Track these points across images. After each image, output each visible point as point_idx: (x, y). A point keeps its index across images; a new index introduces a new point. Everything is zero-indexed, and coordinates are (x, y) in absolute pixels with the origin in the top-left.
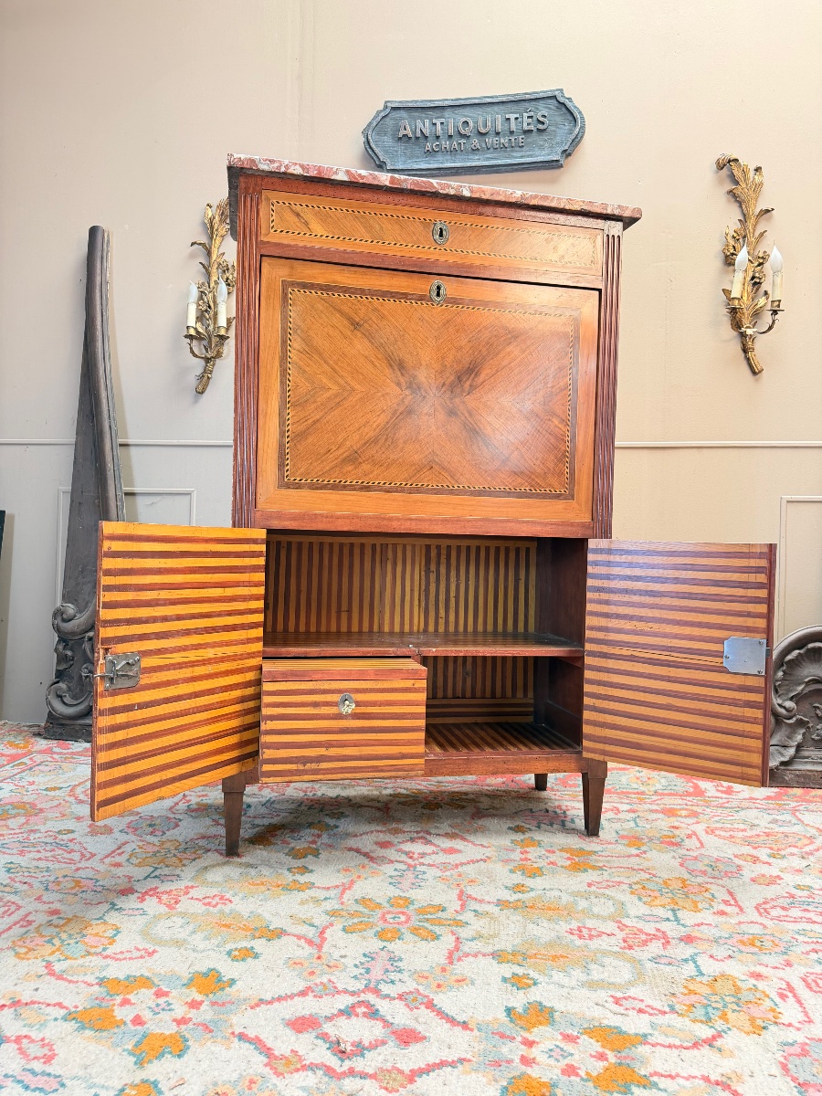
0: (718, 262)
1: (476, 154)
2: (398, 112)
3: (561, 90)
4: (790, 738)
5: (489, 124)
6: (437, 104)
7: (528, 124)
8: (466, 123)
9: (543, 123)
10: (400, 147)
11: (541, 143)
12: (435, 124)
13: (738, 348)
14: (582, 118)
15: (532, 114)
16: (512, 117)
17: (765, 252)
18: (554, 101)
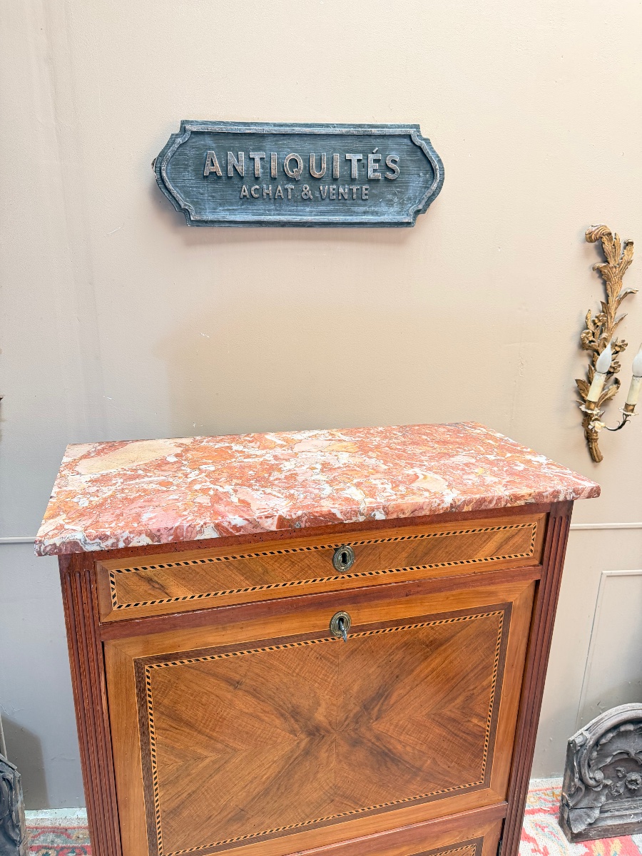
0: (573, 345)
1: (308, 206)
2: (201, 137)
3: (417, 127)
4: (596, 800)
5: (324, 166)
6: (253, 129)
7: (375, 171)
8: (294, 162)
9: (393, 171)
10: (206, 190)
11: (390, 197)
12: (254, 159)
13: (581, 434)
14: (442, 169)
15: (379, 156)
16: (354, 157)
17: (623, 341)
18: (407, 141)
